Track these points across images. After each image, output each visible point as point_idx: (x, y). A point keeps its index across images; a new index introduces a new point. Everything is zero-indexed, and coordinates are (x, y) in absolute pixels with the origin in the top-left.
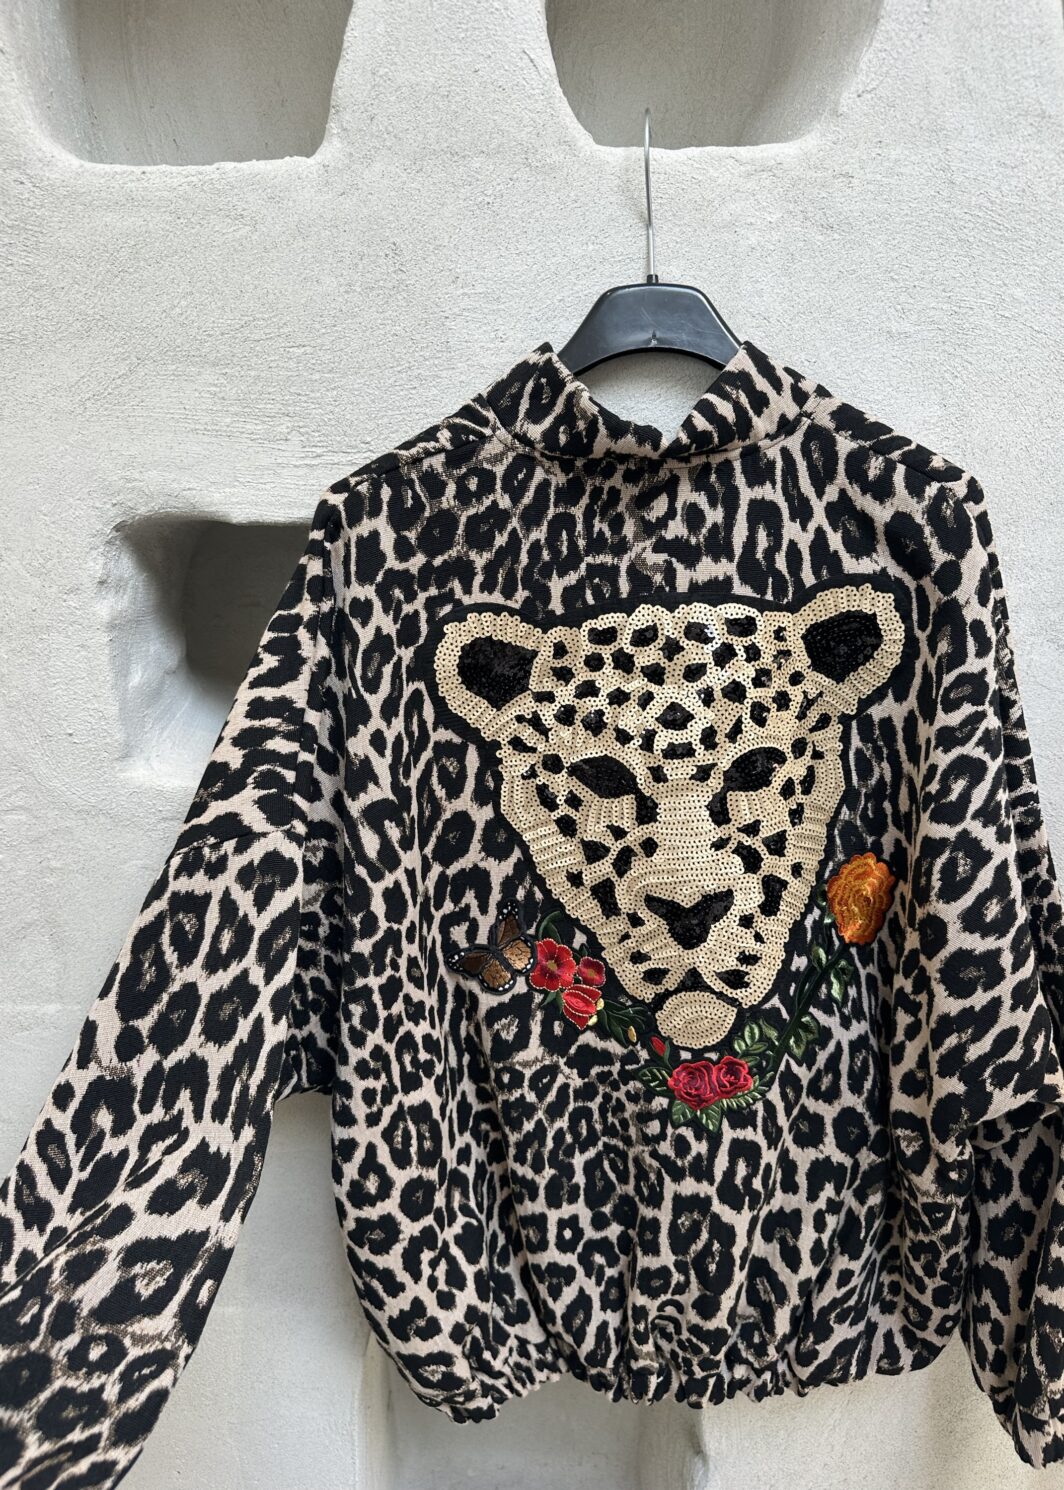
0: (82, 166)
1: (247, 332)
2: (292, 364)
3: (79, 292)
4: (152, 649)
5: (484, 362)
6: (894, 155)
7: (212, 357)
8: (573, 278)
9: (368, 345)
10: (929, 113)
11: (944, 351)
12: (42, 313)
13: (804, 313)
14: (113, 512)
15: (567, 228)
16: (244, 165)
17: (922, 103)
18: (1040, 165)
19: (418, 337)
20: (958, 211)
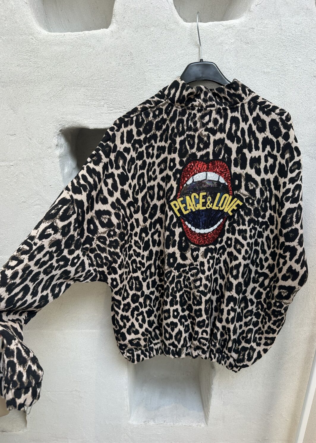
0: (48, 34)
1: (92, 77)
2: (104, 86)
3: (48, 68)
4: (70, 163)
5: (155, 83)
6: (266, 22)
7: (83, 85)
8: (178, 60)
9: (124, 80)
10: (275, 10)
11: (279, 76)
12: (39, 74)
13: (241, 67)
14: (59, 126)
15: (177, 46)
16: (91, 32)
17: (273, 7)
18: (306, 23)
19: (137, 77)
20: (283, 37)
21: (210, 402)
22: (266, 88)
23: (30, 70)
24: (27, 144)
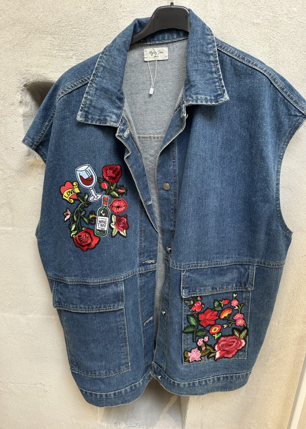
1: (60, 24)
2: (73, 34)
3: (11, 11)
7: (50, 32)
9: (95, 28)
11: (271, 29)
13: (227, 17)
14: (23, 80)
19: (110, 25)
22: (255, 42)
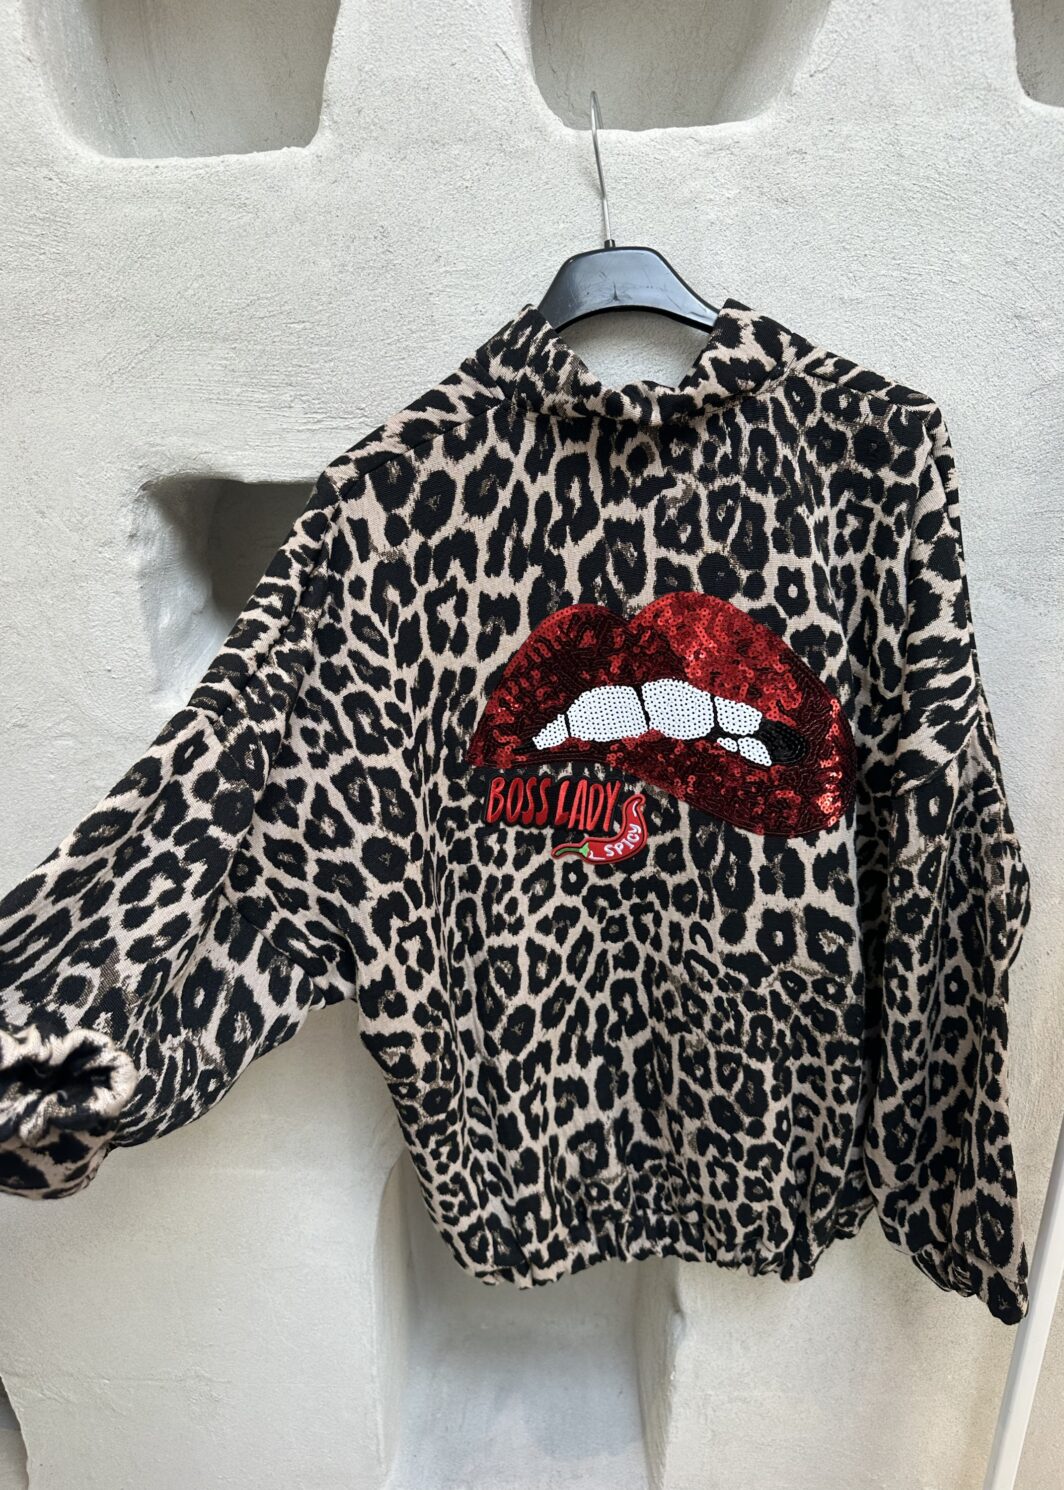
1: (252, 310)
2: (293, 339)
3: (103, 277)
4: (180, 593)
5: (465, 333)
6: (845, 131)
7: (221, 334)
8: (545, 255)
9: (361, 320)
10: (878, 90)
11: (895, 315)
12: (72, 296)
14: (140, 473)
15: (539, 209)
16: (247, 158)
17: (871, 80)
18: (986, 136)
19: (406, 312)
20: (906, 183)
21: (667, 1432)
23: (41, 281)
24: (31, 532)
